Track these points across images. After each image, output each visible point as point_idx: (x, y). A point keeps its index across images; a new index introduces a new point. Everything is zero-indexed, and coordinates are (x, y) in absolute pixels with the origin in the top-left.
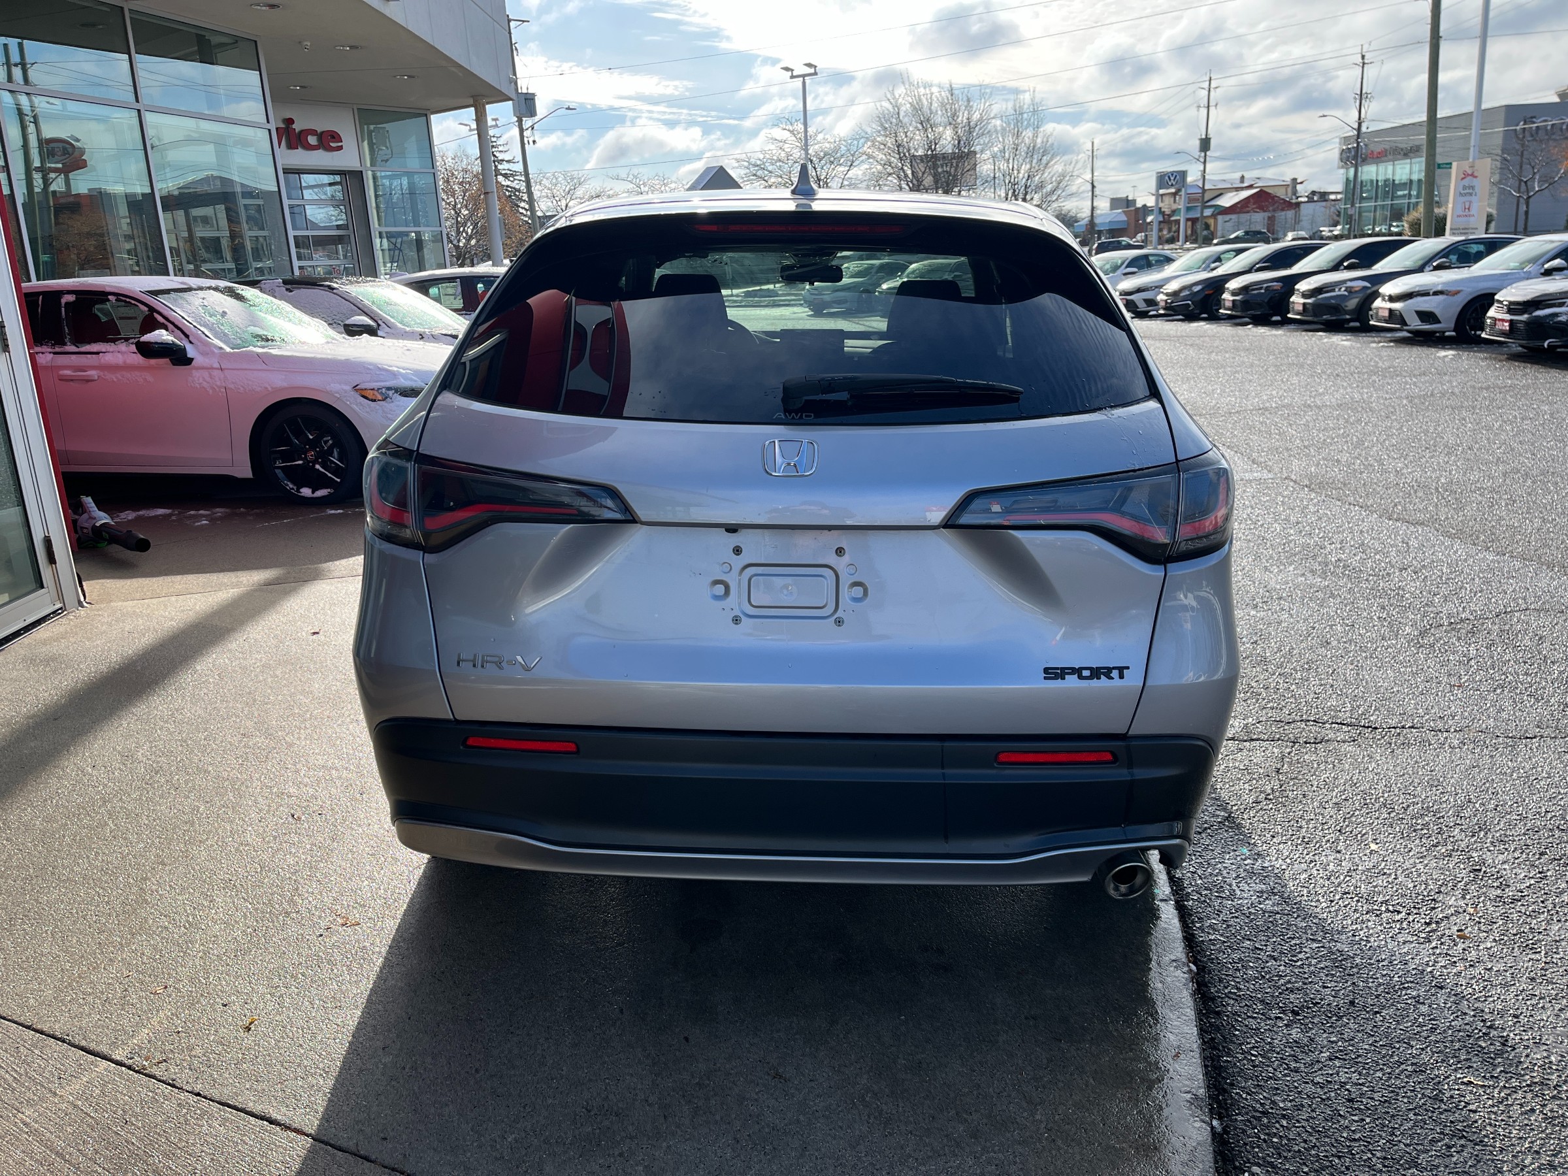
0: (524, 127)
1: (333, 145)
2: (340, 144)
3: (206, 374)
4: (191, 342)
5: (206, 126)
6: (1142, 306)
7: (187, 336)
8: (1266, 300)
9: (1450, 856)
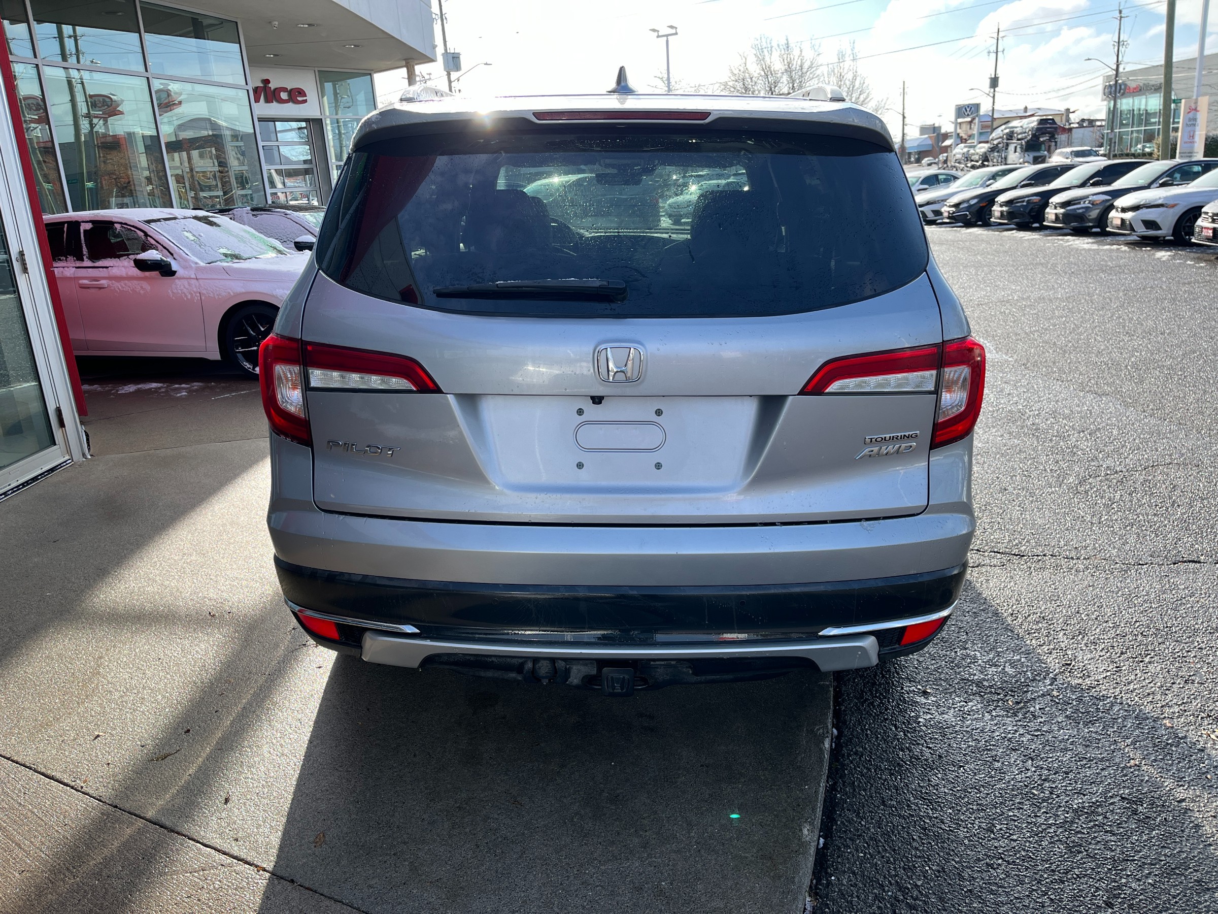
0: (452, 80)
1: (300, 99)
2: (305, 98)
3: (185, 282)
4: (174, 259)
5: (200, 88)
6: (931, 216)
7: (172, 254)
8: (1027, 211)
9: (1050, 654)
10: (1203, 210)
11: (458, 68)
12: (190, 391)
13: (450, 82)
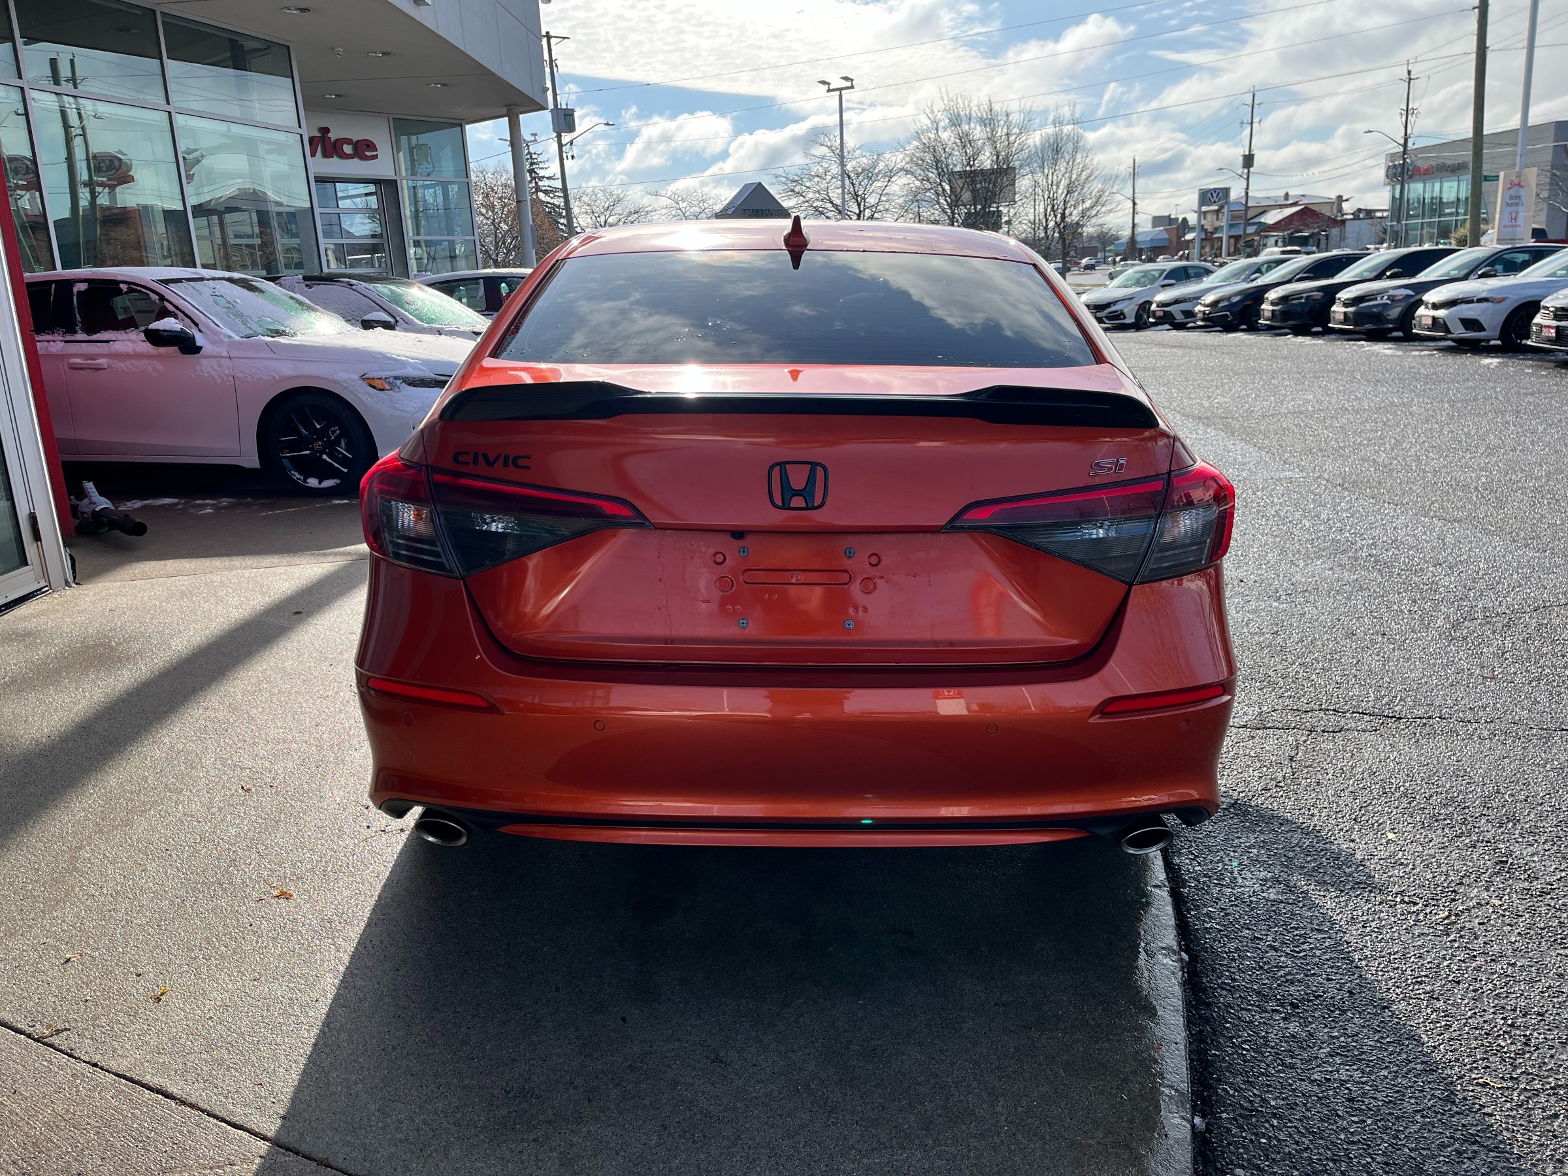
0: (564, 143)
1: (368, 154)
2: (375, 153)
3: (214, 362)
4: (200, 330)
5: (238, 130)
6: (1180, 318)
7: (196, 325)
8: (1306, 310)
9: (1475, 847)
10: (1542, 304)
11: (571, 128)
12: (217, 509)
13: (560, 146)
